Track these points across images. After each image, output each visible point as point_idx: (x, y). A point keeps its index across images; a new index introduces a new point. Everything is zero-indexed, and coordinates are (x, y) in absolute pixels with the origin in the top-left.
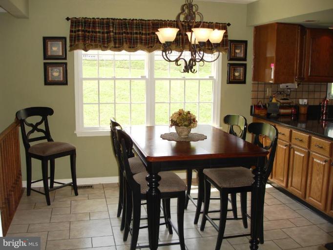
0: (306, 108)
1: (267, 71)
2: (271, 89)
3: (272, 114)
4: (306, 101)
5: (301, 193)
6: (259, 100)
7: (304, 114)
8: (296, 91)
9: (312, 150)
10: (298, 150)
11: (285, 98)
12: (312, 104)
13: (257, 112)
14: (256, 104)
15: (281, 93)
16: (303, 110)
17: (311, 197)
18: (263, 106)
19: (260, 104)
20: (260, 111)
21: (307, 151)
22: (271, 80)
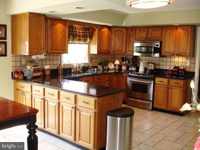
0: (49, 71)
1: (23, 46)
2: (25, 60)
3: (28, 77)
4: (48, 66)
5: (55, 131)
6: (17, 68)
7: (48, 75)
8: (42, 60)
9: (61, 100)
10: (51, 101)
11: (35, 65)
12: (52, 68)
13: (16, 76)
14: (15, 71)
15: (32, 62)
16: (48, 73)
17: (64, 133)
18: (21, 72)
19: (18, 70)
20: (18, 75)
21: (58, 102)
22: (26, 53)
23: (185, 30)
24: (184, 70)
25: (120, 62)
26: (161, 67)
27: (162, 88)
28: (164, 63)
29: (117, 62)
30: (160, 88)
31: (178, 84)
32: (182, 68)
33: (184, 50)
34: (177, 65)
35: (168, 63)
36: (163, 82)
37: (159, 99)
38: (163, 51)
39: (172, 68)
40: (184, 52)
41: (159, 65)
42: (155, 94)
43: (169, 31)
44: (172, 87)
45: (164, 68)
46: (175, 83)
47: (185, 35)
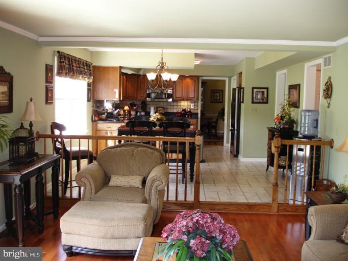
24: (190, 111)
25: (129, 107)
26: (169, 111)
28: (172, 107)
29: (126, 108)
32: (189, 110)
34: (184, 108)
35: (175, 107)
38: (174, 96)
39: (180, 111)
41: (167, 108)
45: (172, 111)
47: (192, 84)
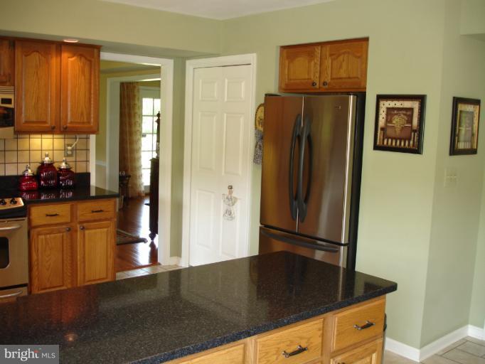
23: (83, 59)
24: (68, 170)
27: (52, 235)
30: (48, 236)
31: (101, 211)
32: (63, 165)
33: (82, 114)
34: (47, 160)
36: (56, 215)
37: (48, 270)
40: (82, 121)
42: (34, 257)
43: (35, 58)
44: (85, 225)
46: (93, 212)
47: (83, 72)
